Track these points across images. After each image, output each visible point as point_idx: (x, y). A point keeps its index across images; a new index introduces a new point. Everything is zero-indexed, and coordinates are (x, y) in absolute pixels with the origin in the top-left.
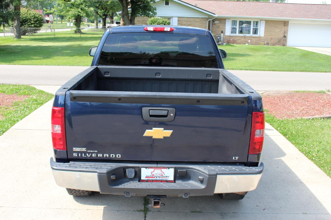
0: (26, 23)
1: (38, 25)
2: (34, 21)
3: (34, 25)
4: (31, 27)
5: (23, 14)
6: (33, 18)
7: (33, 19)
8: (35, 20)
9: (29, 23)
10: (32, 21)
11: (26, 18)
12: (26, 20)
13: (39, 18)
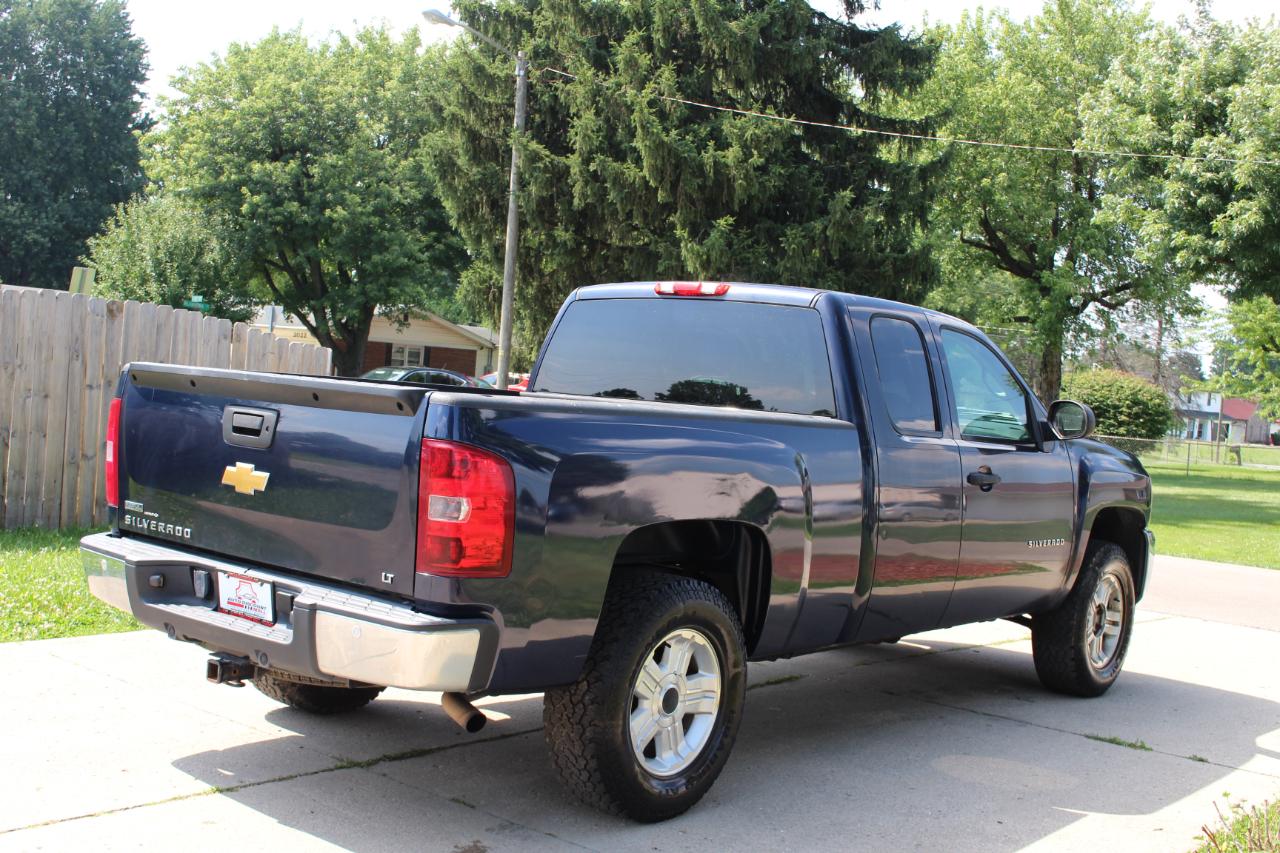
0: (1101, 420)
1: (1144, 431)
2: (1129, 415)
3: (1128, 431)
4: (1117, 434)
5: (1097, 387)
6: (1127, 402)
7: (1129, 407)
8: (1135, 409)
9: (1112, 421)
10: (1121, 413)
11: (1102, 402)
12: (1101, 408)
13: (1150, 404)
